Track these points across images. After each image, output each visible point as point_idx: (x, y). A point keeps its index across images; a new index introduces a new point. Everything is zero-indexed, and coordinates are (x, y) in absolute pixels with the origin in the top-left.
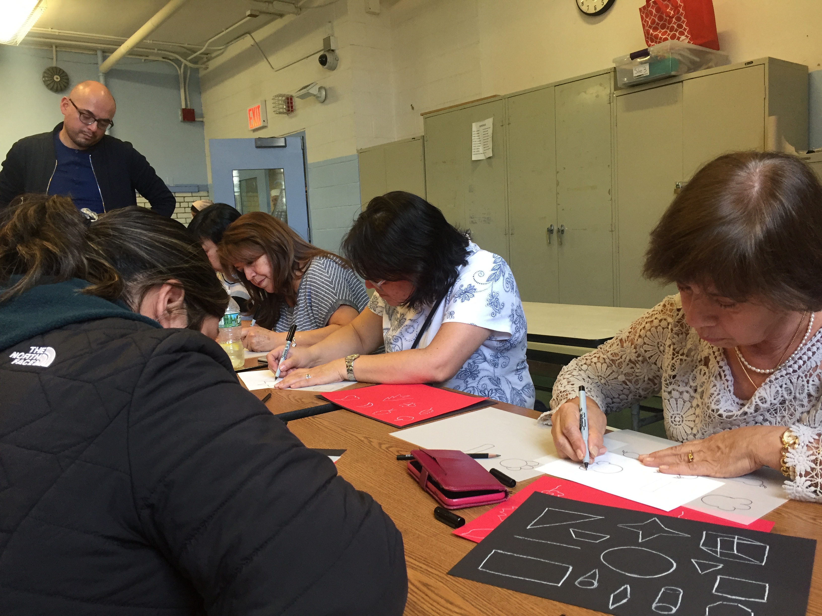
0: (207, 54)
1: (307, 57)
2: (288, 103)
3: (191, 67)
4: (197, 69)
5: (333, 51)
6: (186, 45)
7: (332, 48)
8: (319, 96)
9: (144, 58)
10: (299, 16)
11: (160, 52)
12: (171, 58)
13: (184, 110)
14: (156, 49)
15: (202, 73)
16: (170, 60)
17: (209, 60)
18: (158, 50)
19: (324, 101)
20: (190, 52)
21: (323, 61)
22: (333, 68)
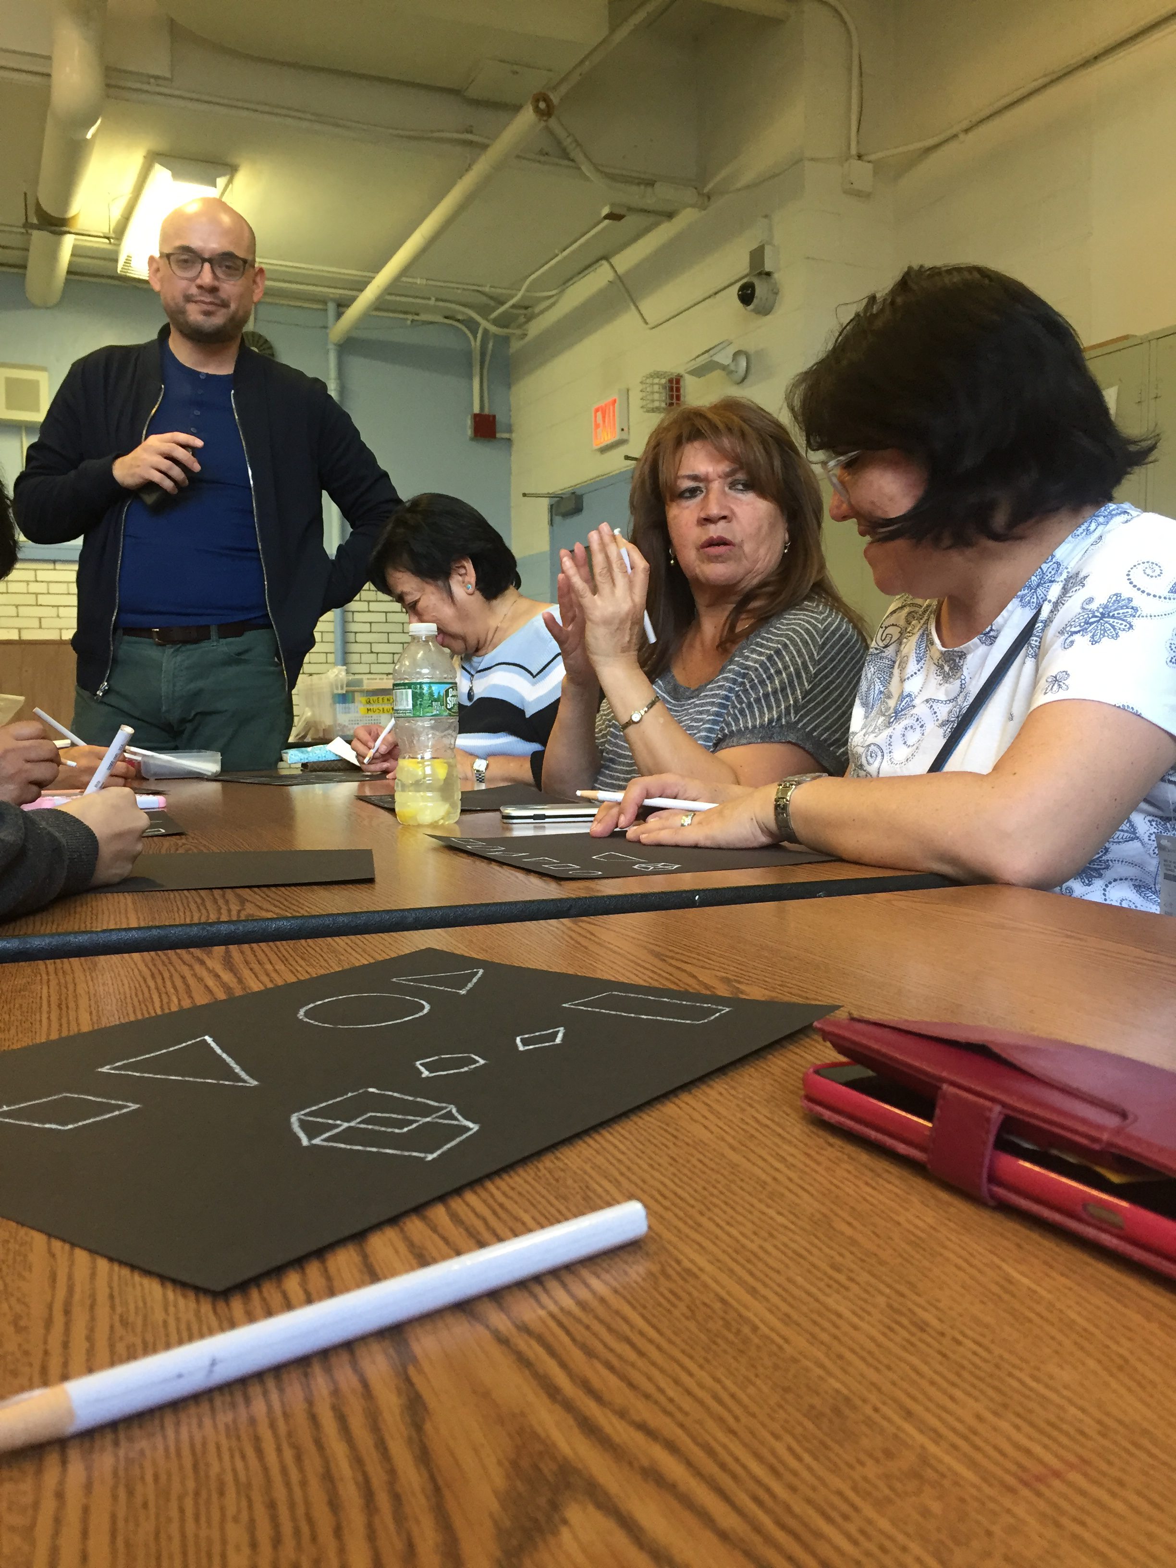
0: (526, 308)
1: (716, 293)
2: (671, 389)
3: (495, 336)
4: (506, 339)
5: (768, 274)
6: (487, 289)
7: (768, 268)
8: (732, 368)
9: (410, 317)
10: (703, 212)
11: (441, 304)
12: (460, 317)
13: (476, 416)
14: (433, 299)
15: (516, 345)
16: (458, 321)
17: (529, 319)
18: (437, 300)
19: (743, 380)
20: (492, 303)
21: (747, 295)
22: (765, 311)
